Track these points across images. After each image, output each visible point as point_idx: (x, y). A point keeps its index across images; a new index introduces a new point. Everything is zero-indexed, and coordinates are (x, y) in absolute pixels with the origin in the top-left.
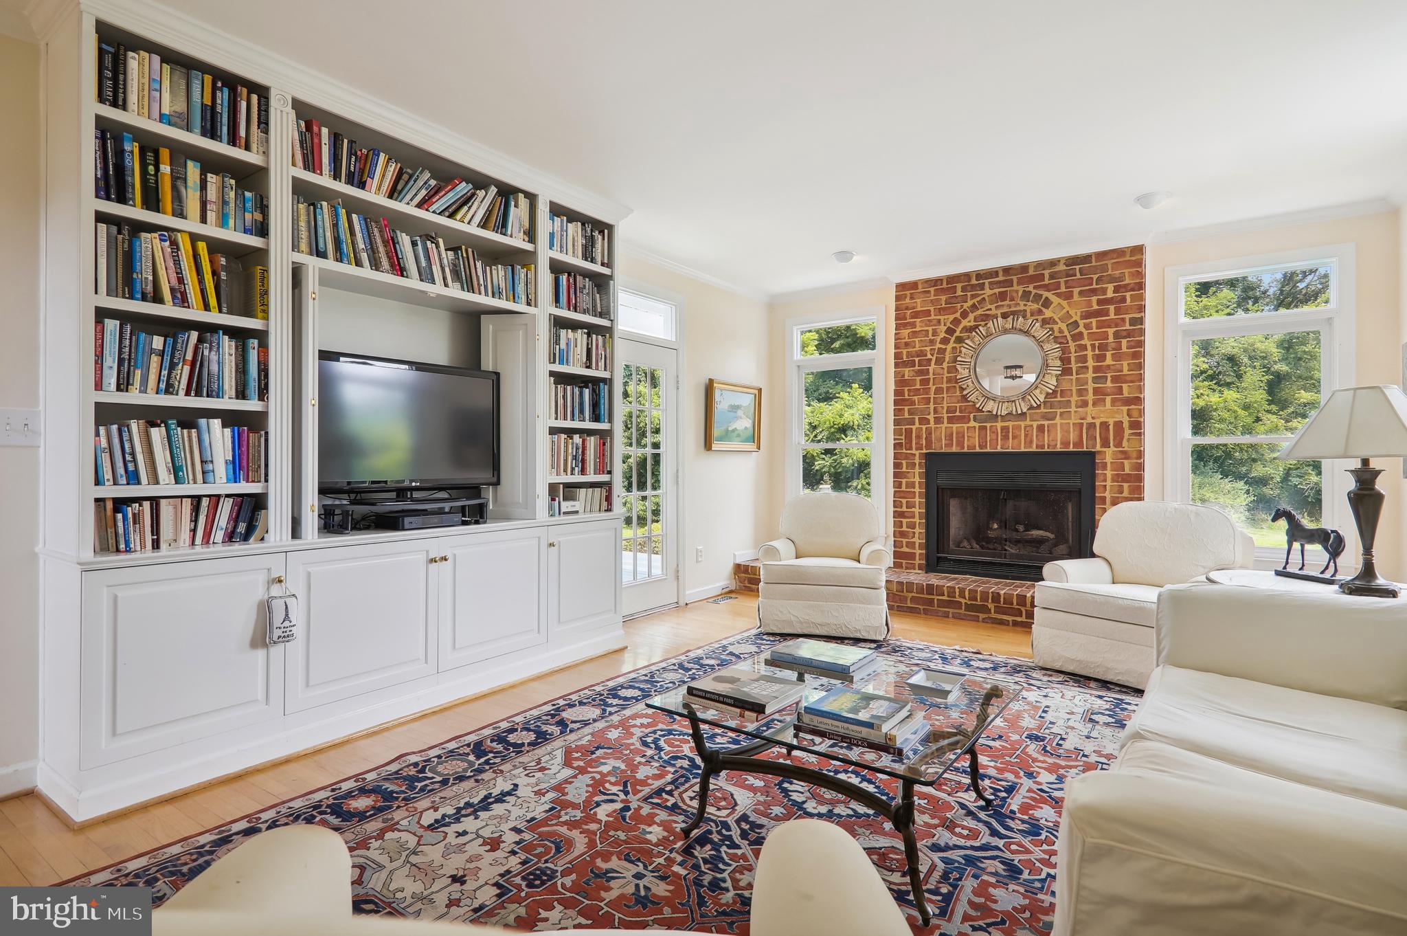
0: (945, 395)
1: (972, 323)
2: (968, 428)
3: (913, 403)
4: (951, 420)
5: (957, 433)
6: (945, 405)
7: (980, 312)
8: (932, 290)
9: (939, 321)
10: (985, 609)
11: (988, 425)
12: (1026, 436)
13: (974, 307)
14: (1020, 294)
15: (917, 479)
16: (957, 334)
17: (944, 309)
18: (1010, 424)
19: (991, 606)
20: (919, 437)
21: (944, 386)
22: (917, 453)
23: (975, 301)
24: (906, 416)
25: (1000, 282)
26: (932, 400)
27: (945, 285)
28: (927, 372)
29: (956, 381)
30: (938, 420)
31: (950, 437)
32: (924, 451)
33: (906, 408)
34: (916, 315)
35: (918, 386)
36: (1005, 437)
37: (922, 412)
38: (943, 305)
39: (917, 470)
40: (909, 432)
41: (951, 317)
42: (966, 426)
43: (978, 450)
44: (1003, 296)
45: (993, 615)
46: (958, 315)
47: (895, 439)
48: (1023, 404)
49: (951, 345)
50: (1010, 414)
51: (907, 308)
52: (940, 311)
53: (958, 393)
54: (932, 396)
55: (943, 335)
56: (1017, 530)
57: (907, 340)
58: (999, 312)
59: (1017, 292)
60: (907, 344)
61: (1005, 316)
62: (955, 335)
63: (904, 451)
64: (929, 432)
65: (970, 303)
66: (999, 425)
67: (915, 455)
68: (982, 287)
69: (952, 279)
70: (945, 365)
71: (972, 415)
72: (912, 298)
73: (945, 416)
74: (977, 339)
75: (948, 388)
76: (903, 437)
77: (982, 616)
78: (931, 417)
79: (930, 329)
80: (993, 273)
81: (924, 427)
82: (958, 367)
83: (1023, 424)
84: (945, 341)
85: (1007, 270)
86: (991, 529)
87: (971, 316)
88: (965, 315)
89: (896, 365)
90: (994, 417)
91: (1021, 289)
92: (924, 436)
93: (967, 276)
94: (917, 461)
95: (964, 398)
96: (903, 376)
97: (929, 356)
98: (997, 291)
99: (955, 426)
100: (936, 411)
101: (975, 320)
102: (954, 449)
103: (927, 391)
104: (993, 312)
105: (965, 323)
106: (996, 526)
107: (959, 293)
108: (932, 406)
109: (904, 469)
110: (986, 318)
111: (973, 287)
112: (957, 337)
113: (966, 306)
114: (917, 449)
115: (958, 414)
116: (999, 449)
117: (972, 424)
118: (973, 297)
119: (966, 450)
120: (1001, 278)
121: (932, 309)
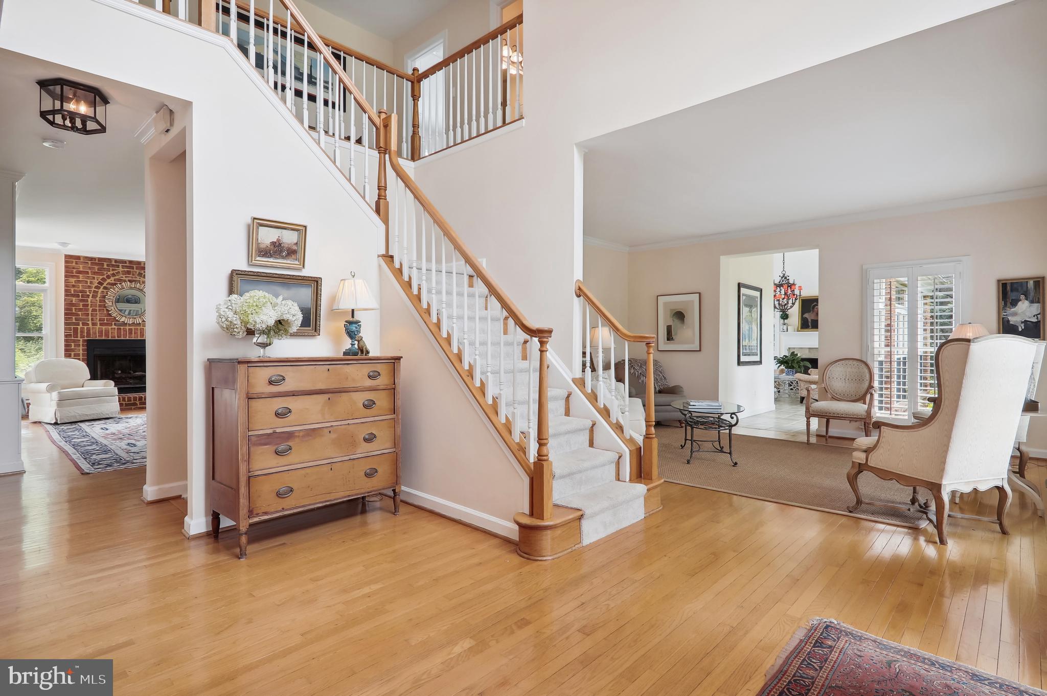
0: (98, 313)
1: (113, 282)
2: (111, 328)
3: (78, 315)
4: (101, 324)
5: (105, 330)
6: (98, 317)
7: (117, 277)
8: (89, 262)
9: (94, 278)
10: (135, 404)
11: (122, 328)
12: (140, 332)
13: (113, 275)
14: (137, 273)
15: (81, 352)
16: (105, 285)
17: (97, 272)
18: (133, 327)
19: (138, 402)
20: (82, 332)
21: (97, 308)
22: (81, 339)
23: (114, 272)
24: (74, 321)
25: (126, 266)
26: (90, 314)
27: (97, 261)
28: (87, 301)
29: (105, 307)
30: (94, 324)
31: (101, 332)
32: (86, 338)
33: (74, 317)
34: (80, 272)
35: (81, 307)
36: (131, 333)
37: (84, 319)
38: (96, 271)
39: (81, 348)
40: (76, 330)
41: (101, 277)
42: (110, 327)
43: (116, 338)
44: (129, 273)
45: (139, 406)
46: (105, 277)
47: (65, 332)
48: (140, 320)
49: (100, 291)
50: (134, 323)
51: (73, 268)
52: (95, 273)
53: (105, 312)
54: (90, 312)
55: (96, 284)
56: (130, 373)
57: (74, 284)
58: (127, 279)
59: (136, 272)
60: (74, 286)
61: (130, 281)
62: (103, 285)
63: (73, 338)
64: (88, 330)
65: (112, 272)
66: (128, 328)
67: (80, 340)
68: (118, 266)
69: (101, 260)
70: (98, 299)
71: (113, 323)
72: (76, 263)
73: (98, 322)
74: (116, 289)
75: (100, 310)
76: (72, 331)
77: (133, 407)
78: (90, 322)
79: (89, 281)
80: (125, 262)
81: (85, 327)
82: (106, 301)
83: (139, 328)
84: (97, 287)
85: (131, 262)
86: (117, 374)
87: (112, 278)
88: (108, 277)
89: (66, 295)
90: (124, 324)
91: (138, 271)
92: (86, 331)
93: (110, 260)
94: (81, 343)
95: (110, 315)
96: (72, 301)
97: (88, 293)
98: (126, 270)
99: (104, 327)
100: (92, 320)
101: (115, 280)
102: (103, 338)
103: (87, 310)
104: (124, 278)
105: (108, 281)
106: (120, 372)
107: (105, 266)
108: (90, 317)
109: (73, 347)
110: (120, 280)
111: (113, 266)
112: (104, 287)
113: (109, 273)
114: (81, 337)
115: (105, 322)
116: (128, 338)
117: (113, 326)
118: (113, 270)
119: (110, 338)
120: (127, 265)
121: (90, 271)
